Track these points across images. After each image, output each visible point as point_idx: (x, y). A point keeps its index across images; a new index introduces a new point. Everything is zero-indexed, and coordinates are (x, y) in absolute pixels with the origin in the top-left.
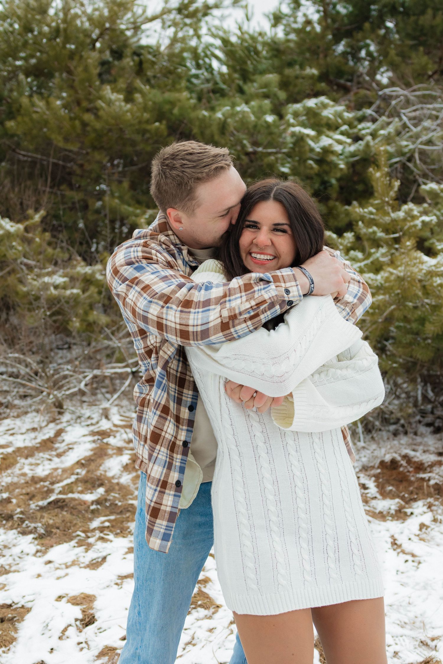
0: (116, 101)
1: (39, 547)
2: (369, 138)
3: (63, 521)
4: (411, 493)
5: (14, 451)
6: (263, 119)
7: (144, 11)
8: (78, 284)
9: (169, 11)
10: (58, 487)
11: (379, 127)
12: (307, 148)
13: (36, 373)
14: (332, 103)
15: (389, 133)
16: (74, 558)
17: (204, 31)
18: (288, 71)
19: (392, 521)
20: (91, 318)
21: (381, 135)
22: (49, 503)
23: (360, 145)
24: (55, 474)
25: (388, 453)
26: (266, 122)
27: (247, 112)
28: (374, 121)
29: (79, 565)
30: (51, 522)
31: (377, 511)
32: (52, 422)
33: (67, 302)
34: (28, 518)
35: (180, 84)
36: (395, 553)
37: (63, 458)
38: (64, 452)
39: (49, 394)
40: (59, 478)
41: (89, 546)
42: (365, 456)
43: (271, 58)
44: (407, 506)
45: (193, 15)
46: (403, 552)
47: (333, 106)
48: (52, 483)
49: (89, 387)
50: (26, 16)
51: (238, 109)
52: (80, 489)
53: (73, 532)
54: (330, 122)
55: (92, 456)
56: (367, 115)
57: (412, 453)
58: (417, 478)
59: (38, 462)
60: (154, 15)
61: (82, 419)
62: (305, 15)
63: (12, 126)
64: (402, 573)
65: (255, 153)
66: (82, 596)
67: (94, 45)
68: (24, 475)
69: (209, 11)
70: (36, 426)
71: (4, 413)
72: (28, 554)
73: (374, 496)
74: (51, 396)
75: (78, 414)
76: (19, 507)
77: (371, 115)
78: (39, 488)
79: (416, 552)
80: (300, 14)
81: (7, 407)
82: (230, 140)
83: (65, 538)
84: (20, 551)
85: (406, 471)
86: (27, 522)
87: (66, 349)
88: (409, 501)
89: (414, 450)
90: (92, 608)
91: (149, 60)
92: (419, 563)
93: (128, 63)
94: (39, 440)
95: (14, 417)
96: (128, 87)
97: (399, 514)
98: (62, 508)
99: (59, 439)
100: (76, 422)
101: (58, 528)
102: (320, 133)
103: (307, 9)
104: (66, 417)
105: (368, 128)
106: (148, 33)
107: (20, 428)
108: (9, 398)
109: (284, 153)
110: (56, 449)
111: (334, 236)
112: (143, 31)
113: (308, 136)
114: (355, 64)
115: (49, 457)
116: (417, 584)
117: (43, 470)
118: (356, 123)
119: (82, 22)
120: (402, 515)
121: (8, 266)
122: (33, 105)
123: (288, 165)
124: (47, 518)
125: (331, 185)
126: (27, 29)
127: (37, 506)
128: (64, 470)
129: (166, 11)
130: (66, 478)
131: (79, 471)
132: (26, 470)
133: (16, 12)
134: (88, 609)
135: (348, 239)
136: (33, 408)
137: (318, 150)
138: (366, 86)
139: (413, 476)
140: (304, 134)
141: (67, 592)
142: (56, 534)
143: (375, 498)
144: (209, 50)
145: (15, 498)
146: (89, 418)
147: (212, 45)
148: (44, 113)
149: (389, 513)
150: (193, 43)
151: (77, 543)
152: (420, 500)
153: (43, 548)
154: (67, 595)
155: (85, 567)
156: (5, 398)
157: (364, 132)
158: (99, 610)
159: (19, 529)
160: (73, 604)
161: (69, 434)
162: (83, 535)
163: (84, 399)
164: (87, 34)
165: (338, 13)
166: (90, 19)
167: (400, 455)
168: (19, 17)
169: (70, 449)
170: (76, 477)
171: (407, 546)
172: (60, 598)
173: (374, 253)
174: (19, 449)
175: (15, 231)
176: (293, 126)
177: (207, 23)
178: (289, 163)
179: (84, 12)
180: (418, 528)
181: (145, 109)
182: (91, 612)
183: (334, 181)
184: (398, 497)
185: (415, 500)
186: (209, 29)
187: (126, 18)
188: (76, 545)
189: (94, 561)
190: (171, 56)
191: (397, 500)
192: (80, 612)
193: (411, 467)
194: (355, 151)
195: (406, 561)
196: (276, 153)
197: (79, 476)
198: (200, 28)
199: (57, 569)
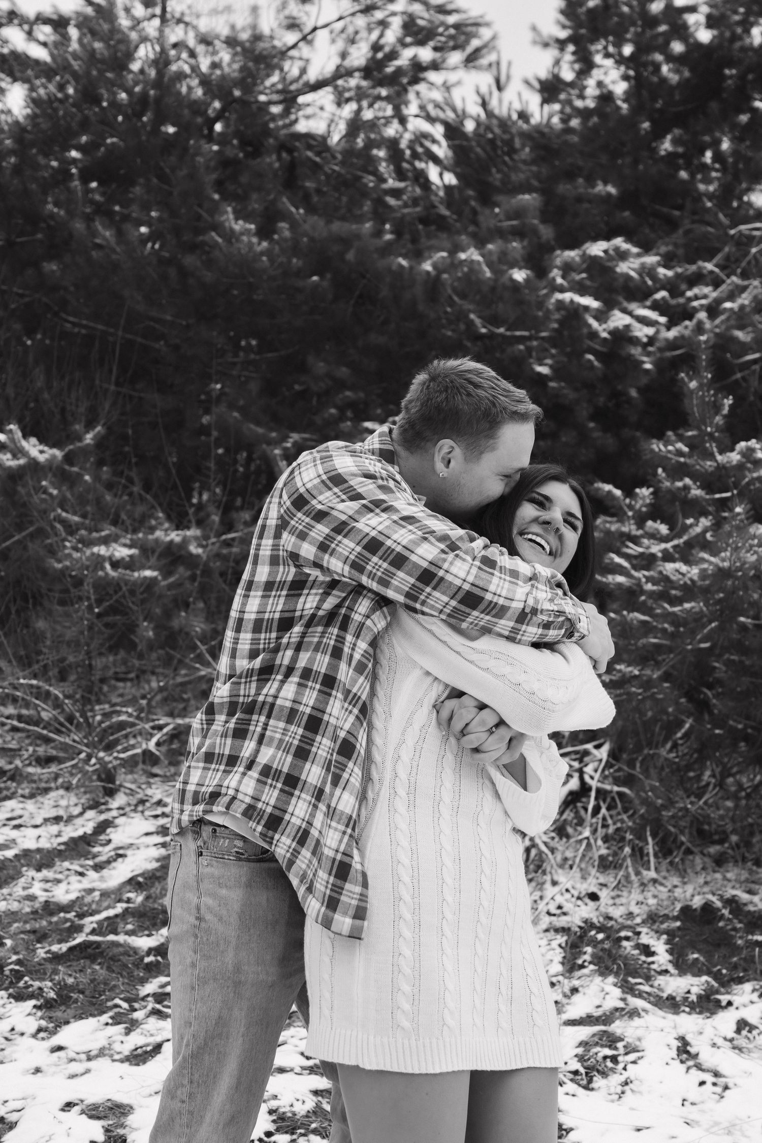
0: (242, 234)
1: (43, 1023)
2: (702, 315)
3: (93, 981)
4: (735, 967)
5: (16, 856)
6: (506, 276)
7: (303, 71)
8: (153, 560)
9: (349, 73)
10: (90, 922)
11: (724, 295)
12: (585, 331)
13: (70, 719)
14: (635, 250)
15: (742, 307)
16: (103, 1042)
17: (412, 109)
18: (563, 188)
19: (689, 1013)
20: (176, 623)
21: (725, 309)
22: (71, 949)
23: (686, 327)
24: (88, 899)
25: (699, 894)
26: (513, 281)
27: (478, 262)
28: (717, 283)
29: (111, 1056)
30: (70, 981)
31: (665, 995)
32: (91, 808)
33: (132, 592)
34: (30, 973)
35: (361, 206)
36: (683, 1067)
37: (105, 872)
38: (109, 862)
39: (89, 757)
40: (94, 906)
41: (132, 1026)
42: (655, 897)
43: (534, 162)
44: (722, 990)
45: (393, 80)
46: (699, 1067)
47: (639, 255)
48: (81, 916)
49: (164, 749)
50: (88, 73)
51: (463, 256)
52: (130, 927)
53: (107, 1000)
54: (631, 285)
55: (156, 870)
56: (705, 272)
57: (745, 897)
58: (747, 941)
59: (60, 876)
60: (320, 78)
61: (148, 804)
62: (600, 84)
63: (53, 272)
64: (692, 1104)
65: (491, 336)
66: (109, 1104)
67: (211, 129)
68: (32, 898)
69: (422, 75)
70: (61, 812)
71: (8, 789)
72: (22, 1034)
73: (664, 968)
74: (93, 761)
75: (140, 796)
76: (16, 953)
77: (712, 272)
78: (56, 923)
79: (722, 1070)
80: (591, 83)
81: (12, 778)
82: (446, 312)
83: (92, 1009)
84: (9, 1028)
85: (729, 927)
86: (26, 978)
87: (131, 680)
88: (727, 982)
89: (750, 892)
90: (123, 1126)
91: (309, 159)
92: (726, 1088)
93: (270, 164)
94: (64, 838)
95: (23, 796)
96: (266, 209)
97: (705, 1004)
98: (93, 959)
99: (103, 837)
100: (135, 811)
101: (82, 992)
102: (610, 305)
103: (606, 73)
104: (120, 800)
105: (705, 297)
106: (309, 111)
107: (32, 817)
108: (18, 762)
109: (543, 338)
110: (95, 856)
111: (618, 493)
112: (300, 107)
113: (586, 308)
114: (692, 175)
115: (80, 869)
116: (716, 1124)
117: (67, 892)
118: (683, 287)
119: (190, 88)
120: (711, 1005)
121: (31, 523)
122: (94, 234)
123: (549, 361)
124: (64, 974)
125: (629, 400)
126: (89, 95)
127: (48, 952)
128: (105, 894)
129: (342, 73)
130: (107, 908)
131: (131, 895)
132: (36, 889)
133: (70, 65)
134: (116, 1127)
135: (643, 498)
136: (60, 780)
137: (604, 335)
138: (708, 218)
139: (741, 938)
140: (579, 305)
141: (82, 1097)
142: (76, 1001)
143: (666, 972)
144: (422, 145)
145: (11, 937)
146: (160, 803)
147: (426, 136)
148: (114, 251)
149: (686, 999)
150: (391, 131)
151: (112, 1018)
152: (748, 981)
153: (51, 1025)
154: (82, 1101)
155: (122, 1061)
156: (11, 763)
157: (695, 304)
158: (136, 1129)
159: (11, 991)
160: (91, 1117)
161: (120, 829)
162: (125, 1005)
163: (156, 770)
164: (198, 108)
165: (664, 80)
166: (205, 82)
167: (721, 898)
168: (75, 75)
169: (121, 856)
170: (125, 905)
171: (708, 1057)
172: (69, 1106)
173: (691, 526)
174: (27, 853)
175: (47, 460)
176: (562, 290)
177: (418, 93)
178: (552, 357)
179: (195, 69)
180: (734, 1027)
181: (295, 248)
182: (121, 1131)
183: (633, 393)
184: (709, 973)
185: (740, 981)
186: (422, 107)
187: (268, 83)
188: (110, 1021)
189: (139, 1051)
190: (349, 153)
191: (705, 978)
192: (102, 1131)
193: (740, 922)
194: (676, 338)
195: (702, 1083)
196: (530, 338)
197: (131, 905)
198: (406, 103)
199: (72, 1060)
